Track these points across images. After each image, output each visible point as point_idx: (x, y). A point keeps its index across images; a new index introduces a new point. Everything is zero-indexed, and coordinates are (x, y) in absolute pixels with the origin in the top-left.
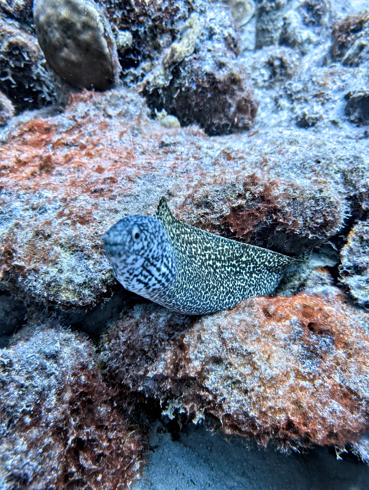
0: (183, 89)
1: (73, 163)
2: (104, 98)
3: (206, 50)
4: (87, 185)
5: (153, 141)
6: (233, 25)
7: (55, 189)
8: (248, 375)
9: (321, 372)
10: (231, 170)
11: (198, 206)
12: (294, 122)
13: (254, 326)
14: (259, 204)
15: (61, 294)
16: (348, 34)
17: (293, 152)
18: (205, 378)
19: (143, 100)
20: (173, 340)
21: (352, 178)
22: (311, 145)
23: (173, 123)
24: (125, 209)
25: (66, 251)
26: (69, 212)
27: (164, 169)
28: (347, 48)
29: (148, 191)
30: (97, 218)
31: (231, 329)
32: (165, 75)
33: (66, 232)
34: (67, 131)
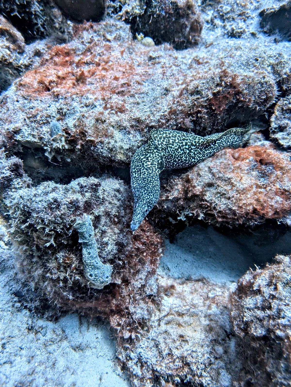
0: (155, 16)
1: (97, 75)
2: (100, 27)
4: (111, 89)
5: (142, 56)
7: (94, 93)
8: (230, 190)
9: (269, 183)
10: (202, 71)
11: (192, 94)
12: (226, 36)
13: (229, 165)
14: (229, 90)
15: (118, 156)
17: (239, 55)
18: (204, 195)
19: (129, 26)
20: (181, 178)
21: (278, 69)
22: (250, 50)
23: (150, 43)
24: (143, 102)
25: (116, 130)
26: (110, 106)
27: (157, 74)
29: (153, 89)
30: (128, 109)
31: (217, 167)
33: (113, 118)
34: (82, 53)
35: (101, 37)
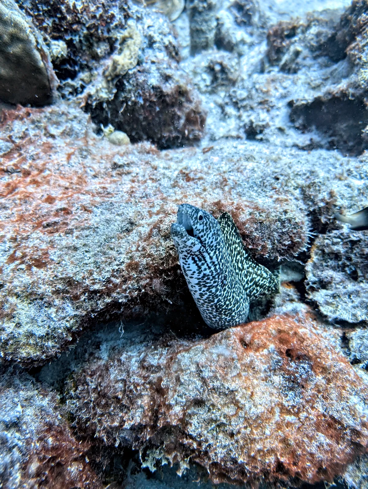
0: (130, 103)
1: (17, 193)
2: (43, 115)
3: (149, 62)
4: (37, 218)
5: (104, 162)
6: (172, 32)
8: (232, 416)
9: (304, 403)
10: (192, 193)
11: (166, 237)
13: (233, 359)
15: (21, 350)
16: (283, 40)
17: (251, 169)
18: (187, 423)
19: (87, 116)
20: (149, 383)
21: (310, 193)
22: (267, 162)
23: (122, 140)
24: (85, 245)
25: (23, 301)
26: (21, 254)
27: (121, 194)
28: (284, 54)
29: (108, 221)
30: (55, 259)
31: (210, 366)
32: (108, 88)
33: (21, 279)
34: (5, 155)
35: (41, 130)
